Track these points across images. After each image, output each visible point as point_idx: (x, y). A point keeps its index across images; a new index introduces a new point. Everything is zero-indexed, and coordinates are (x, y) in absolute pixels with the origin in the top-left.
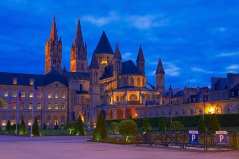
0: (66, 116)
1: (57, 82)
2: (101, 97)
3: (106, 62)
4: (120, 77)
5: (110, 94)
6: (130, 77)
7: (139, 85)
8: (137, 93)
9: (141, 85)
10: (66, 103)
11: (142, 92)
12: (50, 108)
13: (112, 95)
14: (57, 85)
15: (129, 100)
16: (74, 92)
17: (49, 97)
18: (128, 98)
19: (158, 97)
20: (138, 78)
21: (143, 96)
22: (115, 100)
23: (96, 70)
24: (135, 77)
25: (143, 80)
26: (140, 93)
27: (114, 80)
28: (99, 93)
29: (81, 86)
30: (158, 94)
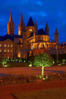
0: (13, 55)
1: (8, 39)
2: (28, 46)
3: (31, 30)
4: (37, 36)
5: (32, 44)
6: (41, 36)
7: (46, 40)
8: (45, 44)
9: (47, 40)
10: (13, 49)
11: (47, 43)
12: (5, 51)
13: (33, 45)
14: (8, 41)
15: (40, 47)
16: (16, 44)
17: (5, 46)
18: (40, 46)
19: (55, 45)
20: (45, 37)
21: (47, 45)
22: (34, 47)
23: (25, 33)
24: (44, 36)
25: (48, 38)
26: (46, 44)
27: (34, 38)
28: (27, 44)
29: (20, 41)
30: (55, 44)
